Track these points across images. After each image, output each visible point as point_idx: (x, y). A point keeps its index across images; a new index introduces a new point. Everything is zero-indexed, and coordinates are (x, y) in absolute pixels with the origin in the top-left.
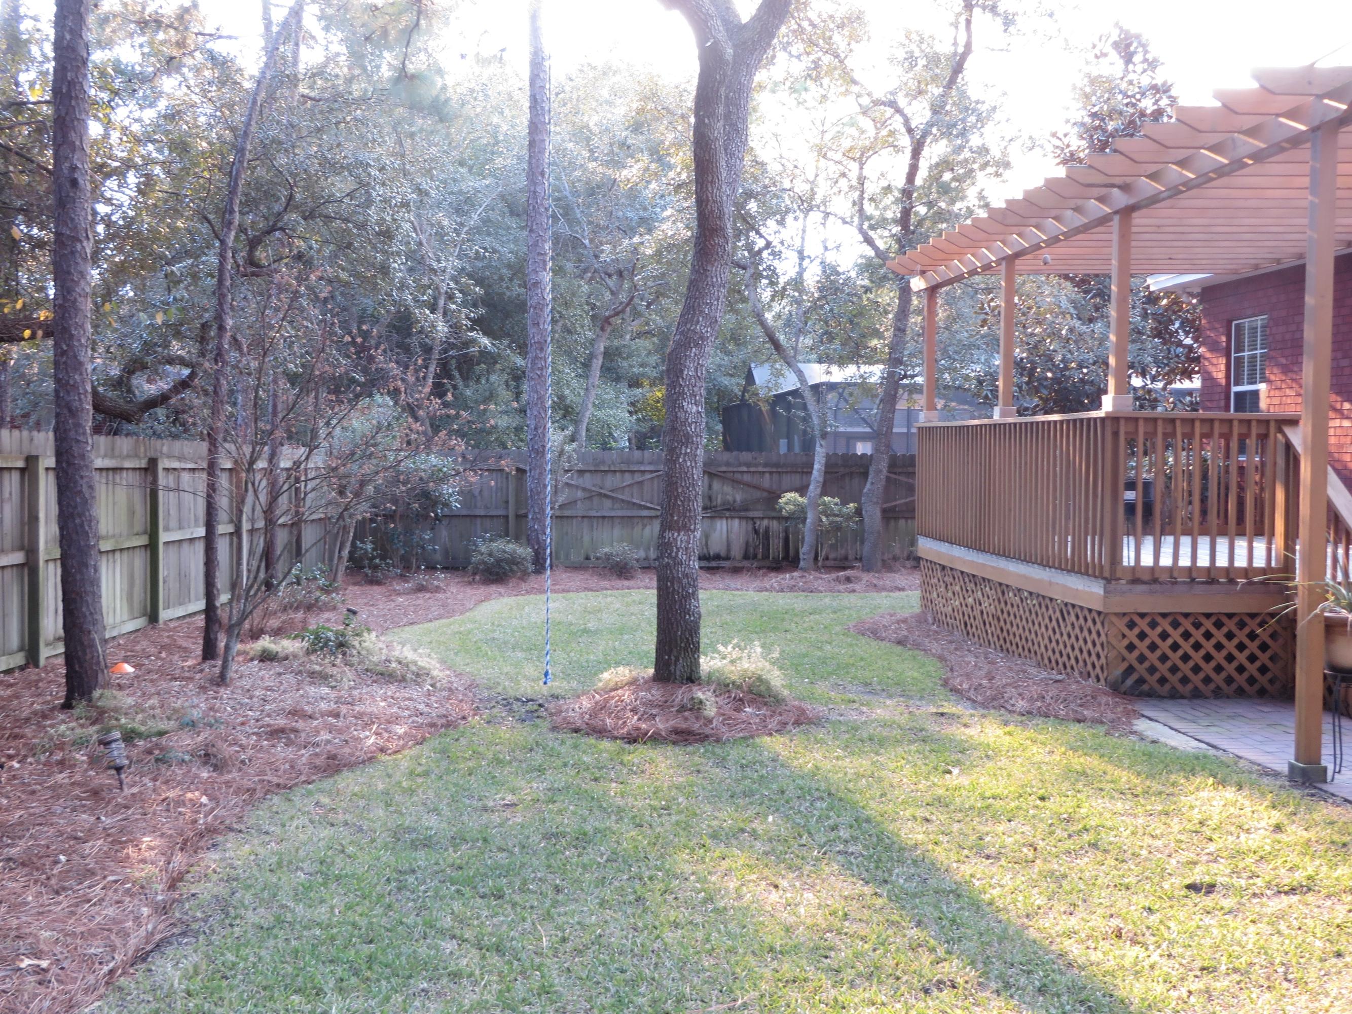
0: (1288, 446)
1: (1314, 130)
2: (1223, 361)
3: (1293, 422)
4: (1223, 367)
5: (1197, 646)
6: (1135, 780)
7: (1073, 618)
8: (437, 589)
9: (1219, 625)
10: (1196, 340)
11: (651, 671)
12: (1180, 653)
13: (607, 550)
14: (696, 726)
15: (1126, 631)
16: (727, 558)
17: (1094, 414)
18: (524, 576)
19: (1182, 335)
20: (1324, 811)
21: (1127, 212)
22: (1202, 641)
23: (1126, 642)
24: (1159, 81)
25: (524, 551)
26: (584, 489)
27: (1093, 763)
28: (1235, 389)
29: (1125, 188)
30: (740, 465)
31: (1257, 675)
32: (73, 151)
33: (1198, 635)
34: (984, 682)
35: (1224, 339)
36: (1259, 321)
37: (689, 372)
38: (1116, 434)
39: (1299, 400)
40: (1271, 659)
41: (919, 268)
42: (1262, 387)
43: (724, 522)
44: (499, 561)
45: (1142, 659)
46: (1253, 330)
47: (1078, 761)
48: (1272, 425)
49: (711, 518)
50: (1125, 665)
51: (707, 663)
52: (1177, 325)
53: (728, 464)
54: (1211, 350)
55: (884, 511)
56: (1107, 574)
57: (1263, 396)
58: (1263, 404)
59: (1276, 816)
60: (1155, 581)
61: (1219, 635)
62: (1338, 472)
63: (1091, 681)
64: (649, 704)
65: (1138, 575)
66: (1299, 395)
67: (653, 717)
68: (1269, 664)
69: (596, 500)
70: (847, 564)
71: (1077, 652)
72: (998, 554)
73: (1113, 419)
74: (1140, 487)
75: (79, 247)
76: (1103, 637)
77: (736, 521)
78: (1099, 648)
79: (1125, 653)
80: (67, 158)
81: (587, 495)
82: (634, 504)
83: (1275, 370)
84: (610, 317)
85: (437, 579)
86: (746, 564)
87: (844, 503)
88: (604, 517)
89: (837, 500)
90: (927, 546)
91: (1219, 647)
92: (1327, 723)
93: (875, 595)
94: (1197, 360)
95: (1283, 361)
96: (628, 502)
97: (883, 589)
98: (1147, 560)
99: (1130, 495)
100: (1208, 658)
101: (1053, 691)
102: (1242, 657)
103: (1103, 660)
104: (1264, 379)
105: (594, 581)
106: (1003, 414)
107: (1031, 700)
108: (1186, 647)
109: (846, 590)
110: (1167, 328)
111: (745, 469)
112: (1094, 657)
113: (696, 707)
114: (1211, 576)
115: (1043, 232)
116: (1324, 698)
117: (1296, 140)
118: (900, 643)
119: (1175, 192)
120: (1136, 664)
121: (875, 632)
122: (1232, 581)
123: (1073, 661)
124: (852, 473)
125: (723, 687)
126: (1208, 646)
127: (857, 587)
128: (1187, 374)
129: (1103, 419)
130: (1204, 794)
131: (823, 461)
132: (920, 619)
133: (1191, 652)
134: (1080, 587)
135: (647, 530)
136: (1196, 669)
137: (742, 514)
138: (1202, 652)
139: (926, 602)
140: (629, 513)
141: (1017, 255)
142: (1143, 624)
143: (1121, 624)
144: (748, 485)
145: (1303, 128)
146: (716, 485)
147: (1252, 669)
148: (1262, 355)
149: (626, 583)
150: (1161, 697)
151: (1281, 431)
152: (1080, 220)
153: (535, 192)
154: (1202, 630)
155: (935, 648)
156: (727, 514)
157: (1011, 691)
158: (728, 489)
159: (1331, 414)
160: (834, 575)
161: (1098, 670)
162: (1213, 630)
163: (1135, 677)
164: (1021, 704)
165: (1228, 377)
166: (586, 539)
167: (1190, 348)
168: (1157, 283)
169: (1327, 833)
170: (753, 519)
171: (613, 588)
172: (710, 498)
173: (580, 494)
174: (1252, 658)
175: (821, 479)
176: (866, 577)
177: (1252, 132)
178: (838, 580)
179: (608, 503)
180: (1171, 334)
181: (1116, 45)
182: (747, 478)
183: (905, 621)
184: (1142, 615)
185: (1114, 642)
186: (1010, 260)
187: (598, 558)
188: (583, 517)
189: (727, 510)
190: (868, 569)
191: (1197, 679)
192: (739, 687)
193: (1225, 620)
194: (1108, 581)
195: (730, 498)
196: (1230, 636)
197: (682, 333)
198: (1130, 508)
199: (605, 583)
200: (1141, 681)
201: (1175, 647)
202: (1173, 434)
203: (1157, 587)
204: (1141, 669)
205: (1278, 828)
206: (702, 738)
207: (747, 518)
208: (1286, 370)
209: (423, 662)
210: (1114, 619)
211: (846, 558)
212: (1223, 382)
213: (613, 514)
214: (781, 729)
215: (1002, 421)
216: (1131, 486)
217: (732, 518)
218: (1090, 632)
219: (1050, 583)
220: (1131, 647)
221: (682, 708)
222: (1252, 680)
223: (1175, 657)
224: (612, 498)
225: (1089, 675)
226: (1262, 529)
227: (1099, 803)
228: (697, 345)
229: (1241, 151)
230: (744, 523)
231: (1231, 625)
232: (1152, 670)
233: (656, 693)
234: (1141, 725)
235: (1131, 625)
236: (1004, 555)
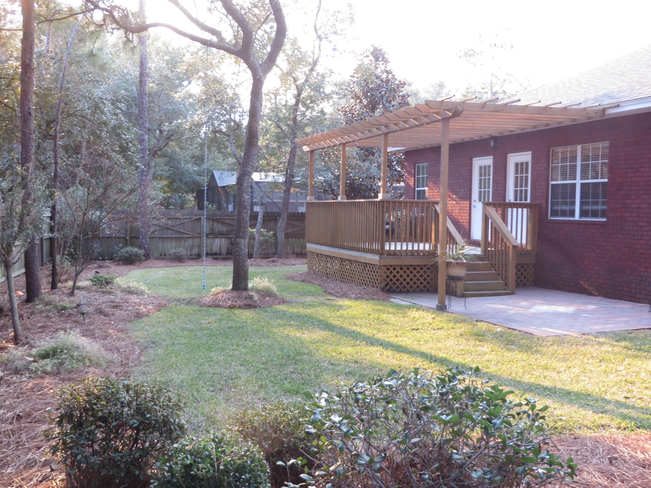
0: (436, 211)
1: (443, 119)
2: (413, 179)
3: (437, 203)
4: (413, 181)
5: (408, 276)
6: (394, 310)
7: (368, 268)
8: (107, 267)
9: (415, 269)
10: (402, 169)
11: (231, 287)
12: (403, 278)
13: (174, 251)
14: (252, 303)
15: (386, 271)
16: (220, 254)
17: (376, 200)
18: (140, 261)
19: (397, 167)
20: (445, 314)
21: (386, 134)
22: (410, 274)
23: (386, 275)
24: (388, 69)
25: (141, 252)
26: (160, 226)
27: (380, 307)
28: (417, 189)
29: (386, 126)
30: (225, 216)
31: (426, 285)
32: (29, 102)
33: (408, 272)
34: (340, 290)
35: (413, 171)
36: (425, 164)
37: (245, 184)
38: (383, 206)
39: (439, 194)
40: (431, 279)
41: (308, 143)
42: (426, 188)
43: (219, 239)
44: (131, 255)
45: (391, 280)
46: (423, 167)
47: (376, 308)
48: (431, 204)
49: (213, 238)
50: (385, 283)
51: (250, 285)
52: (395, 163)
53: (220, 216)
54: (408, 175)
55: (286, 234)
56: (380, 252)
57: (427, 192)
58: (427, 195)
59: (433, 316)
60: (395, 254)
61: (415, 272)
62: (451, 220)
63: (375, 288)
64: (234, 297)
65: (390, 253)
66: (439, 192)
67: (237, 301)
68: (430, 281)
69: (165, 231)
70: (269, 256)
71: (370, 279)
72: (341, 248)
73: (382, 201)
74: (390, 224)
75: (31, 136)
76: (379, 274)
77: (224, 239)
78: (377, 277)
79: (386, 278)
80: (27, 105)
81: (161, 228)
82: (181, 232)
83: (431, 183)
84: (157, 151)
85: (107, 263)
86: (228, 256)
87: (268, 231)
88: (168, 238)
89: (266, 230)
90: (310, 247)
91: (415, 276)
92: (447, 298)
93: (285, 267)
94: (402, 176)
95: (433, 180)
96: (178, 231)
97: (288, 265)
98: (393, 248)
99: (387, 227)
100: (411, 280)
101: (363, 291)
102: (422, 279)
103: (379, 281)
104: (427, 186)
105: (169, 263)
106: (342, 199)
107: (356, 294)
108: (405, 276)
109: (273, 266)
110: (391, 164)
111: (227, 218)
112: (376, 280)
113: (251, 297)
114: (412, 252)
115: (357, 137)
116: (446, 291)
117: (438, 121)
118: (303, 281)
119: (403, 130)
120: (389, 282)
121: (292, 278)
122: (419, 254)
123: (368, 282)
124: (270, 219)
125: (258, 291)
126: (411, 276)
127: (277, 264)
128: (398, 181)
129: (379, 202)
130: (414, 312)
131: (262, 214)
132: (308, 273)
133: (406, 278)
134: (371, 257)
135: (187, 243)
136: (408, 283)
137: (226, 236)
138: (410, 278)
139: (310, 268)
140: (179, 236)
141: (346, 143)
142: (391, 269)
143: (385, 269)
144: (228, 224)
145: (440, 118)
146: (215, 224)
147: (425, 283)
148: (426, 177)
149: (183, 264)
150: (397, 293)
151: (433, 206)
152: (370, 135)
153: (142, 102)
154: (410, 270)
155: (317, 282)
156: (220, 236)
157: (349, 292)
158: (220, 226)
159: (449, 199)
160: (267, 260)
161: (377, 284)
162: (413, 270)
163: (389, 286)
164: (353, 296)
165: (414, 185)
166: (161, 246)
167: (400, 172)
168: (389, 149)
169: (446, 319)
170: (230, 238)
171: (178, 266)
172: (213, 230)
173: (158, 228)
174: (425, 279)
175: (261, 222)
176: (280, 261)
177: (426, 116)
178: (269, 261)
179: (170, 232)
180: (393, 166)
181: (372, 53)
182: (228, 221)
183: (302, 274)
184: (391, 266)
185: (382, 275)
186: (344, 145)
187: (170, 255)
188: (159, 238)
189: (221, 235)
190: (280, 257)
191: (408, 287)
192: (263, 291)
193: (416, 267)
194: (381, 255)
195: (221, 230)
196: (418, 272)
197: (242, 171)
198: (387, 231)
199: (174, 264)
200: (391, 287)
201: (401, 276)
202: (395, 206)
203: (396, 256)
204: (391, 283)
205: (434, 318)
206: (255, 307)
207: (228, 238)
208: (435, 183)
209: (142, 288)
210: (382, 267)
211: (268, 254)
212: (413, 186)
213: (172, 236)
214: (279, 303)
215: (342, 201)
216: (388, 224)
217: (222, 238)
218: (374, 272)
219: (360, 257)
220: (388, 277)
221: (246, 298)
222: (425, 287)
223: (401, 279)
224: (172, 230)
225: (374, 286)
226: (427, 240)
227: (385, 315)
228: (248, 175)
229: (423, 122)
230: (227, 239)
231: (418, 269)
232: (394, 284)
233: (235, 294)
234: (392, 300)
235: (388, 269)
236: (343, 248)
